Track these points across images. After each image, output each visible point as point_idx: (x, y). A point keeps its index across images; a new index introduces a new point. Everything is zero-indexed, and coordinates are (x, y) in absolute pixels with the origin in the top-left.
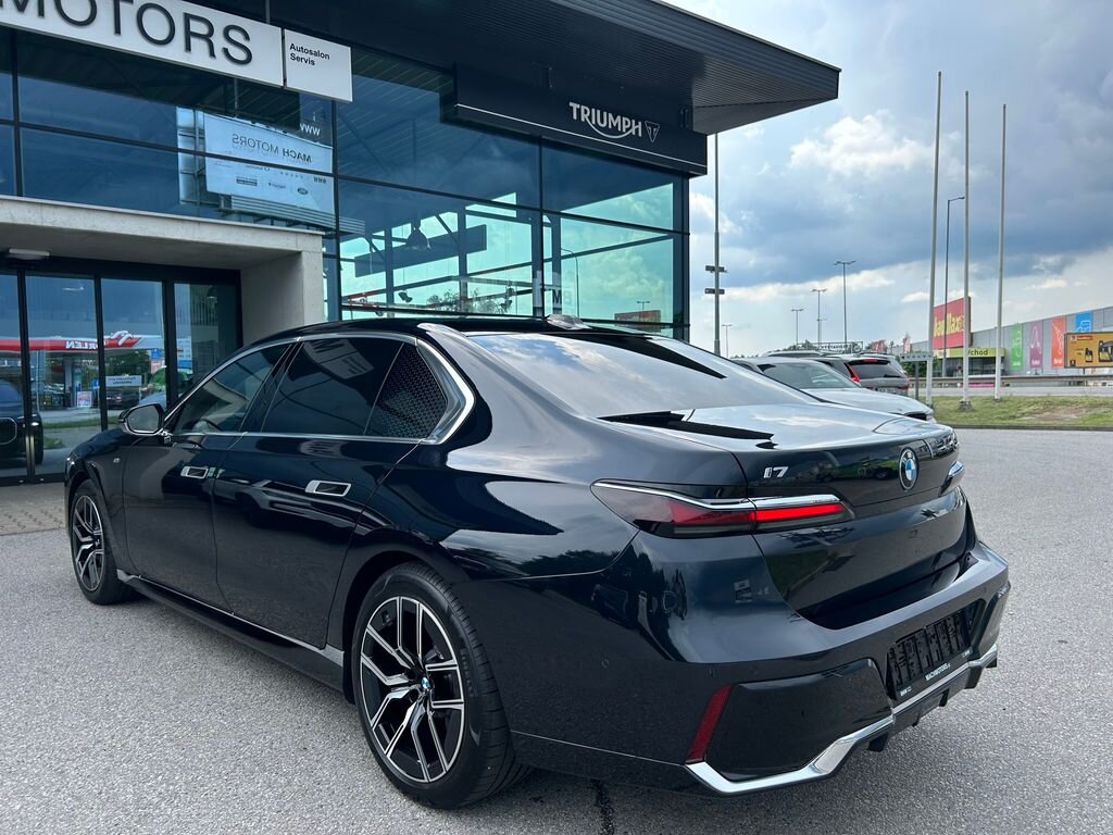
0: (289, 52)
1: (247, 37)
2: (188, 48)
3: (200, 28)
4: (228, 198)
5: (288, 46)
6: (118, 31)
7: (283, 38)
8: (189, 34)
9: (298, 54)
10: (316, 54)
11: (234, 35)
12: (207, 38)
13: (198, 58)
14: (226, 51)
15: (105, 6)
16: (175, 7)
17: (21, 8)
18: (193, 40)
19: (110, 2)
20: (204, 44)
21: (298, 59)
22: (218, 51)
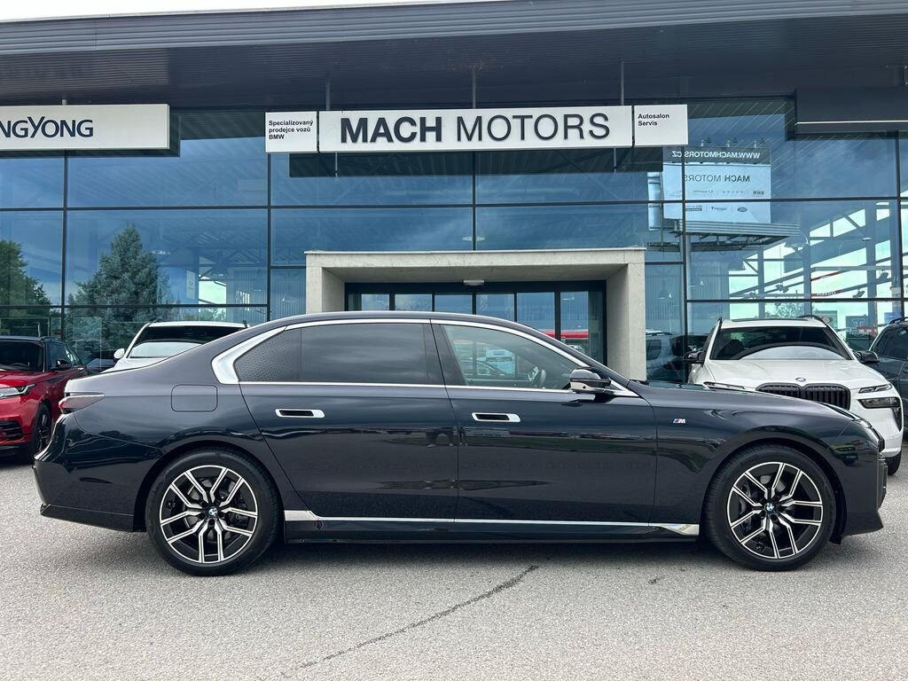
0: (637, 120)
1: (606, 119)
2: (566, 137)
3: (573, 122)
5: (636, 116)
6: (523, 138)
7: (633, 112)
8: (567, 127)
9: (643, 120)
10: (658, 117)
11: (598, 120)
12: (578, 127)
13: (574, 142)
14: (591, 132)
15: (516, 124)
16: (559, 112)
17: (470, 138)
18: (569, 131)
19: (519, 121)
20: (576, 131)
21: (644, 124)
22: (586, 134)
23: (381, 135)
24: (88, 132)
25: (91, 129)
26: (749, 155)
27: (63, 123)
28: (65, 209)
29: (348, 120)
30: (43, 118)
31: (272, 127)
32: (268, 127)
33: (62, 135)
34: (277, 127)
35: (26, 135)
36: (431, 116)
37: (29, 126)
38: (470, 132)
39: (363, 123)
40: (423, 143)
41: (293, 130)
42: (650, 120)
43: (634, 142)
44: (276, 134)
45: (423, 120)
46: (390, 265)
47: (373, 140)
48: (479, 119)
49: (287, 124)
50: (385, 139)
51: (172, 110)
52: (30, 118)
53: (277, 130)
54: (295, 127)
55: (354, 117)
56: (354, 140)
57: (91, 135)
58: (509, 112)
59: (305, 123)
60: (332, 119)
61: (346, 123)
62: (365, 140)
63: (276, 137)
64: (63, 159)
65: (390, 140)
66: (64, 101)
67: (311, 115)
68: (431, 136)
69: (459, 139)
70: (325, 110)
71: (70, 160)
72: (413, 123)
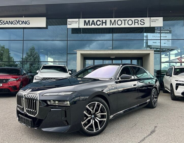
1: (144, 21)
2: (135, 25)
3: (136, 21)
4: (151, 46)
5: (151, 20)
6: (125, 25)
7: (150, 19)
8: (135, 22)
9: (152, 21)
10: (156, 20)
11: (142, 21)
12: (138, 22)
13: (136, 26)
14: (140, 23)
15: (123, 22)
16: (133, 19)
17: (113, 25)
18: (135, 23)
19: (124, 21)
20: (137, 23)
21: (153, 22)
22: (139, 24)
23: (93, 24)
24: (28, 23)
25: (29, 23)
26: (167, 32)
27: (23, 21)
28: (23, 40)
29: (86, 21)
30: (19, 20)
31: (69, 22)
32: (68, 22)
33: (23, 24)
34: (70, 22)
35: (15, 24)
36: (104, 20)
37: (16, 22)
38: (113, 23)
39: (89, 21)
40: (102, 26)
41: (73, 23)
42: (154, 21)
43: (150, 26)
44: (69, 24)
45: (102, 21)
46: (95, 53)
47: (91, 25)
48: (115, 21)
49: (72, 21)
51: (47, 19)
52: (16, 20)
53: (70, 23)
54: (74, 22)
55: (87, 20)
56: (87, 25)
57: (29, 24)
58: (122, 19)
59: (76, 21)
60: (82, 20)
61: (85, 21)
62: (89, 25)
63: (70, 24)
64: (23, 30)
65: (95, 25)
66: (23, 17)
67: (77, 20)
68: (104, 24)
69: (110, 25)
70: (80, 18)
71: (25, 30)
72: (100, 21)
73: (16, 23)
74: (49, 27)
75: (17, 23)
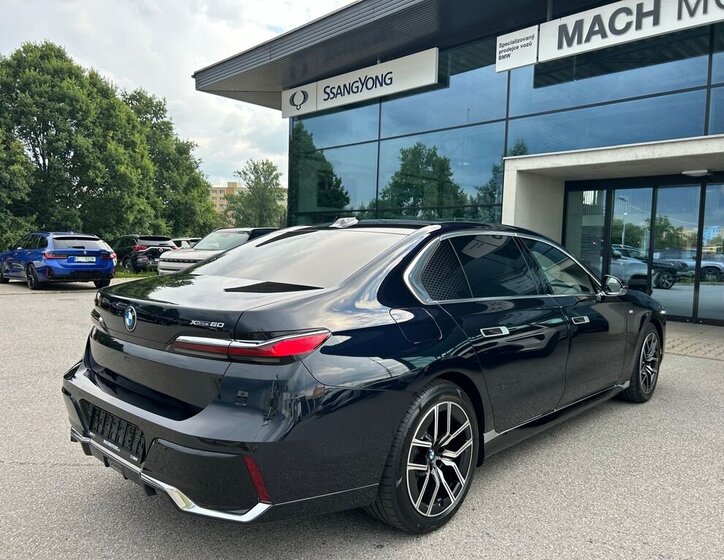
17: (692, 13)
23: (596, 33)
24: (389, 81)
25: (391, 79)
27: (377, 77)
28: (379, 140)
29: (565, 26)
30: (366, 77)
31: (501, 49)
32: (498, 49)
33: (376, 86)
34: (506, 48)
35: (358, 91)
37: (359, 84)
38: (692, 7)
39: (579, 25)
40: (639, 31)
41: (517, 48)
44: (503, 54)
45: (640, 7)
47: (588, 40)
49: (513, 42)
50: (599, 36)
51: (440, 51)
52: (359, 79)
53: (505, 50)
54: (519, 44)
55: (570, 21)
56: (570, 44)
57: (391, 83)
59: (527, 38)
60: (551, 28)
61: (563, 29)
62: (579, 42)
63: (504, 57)
64: (379, 104)
65: (604, 36)
66: (378, 61)
67: (533, 30)
68: (648, 21)
70: (545, 21)
71: (383, 104)
72: (628, 11)
73: (360, 87)
74: (453, 79)
75: (363, 85)
